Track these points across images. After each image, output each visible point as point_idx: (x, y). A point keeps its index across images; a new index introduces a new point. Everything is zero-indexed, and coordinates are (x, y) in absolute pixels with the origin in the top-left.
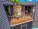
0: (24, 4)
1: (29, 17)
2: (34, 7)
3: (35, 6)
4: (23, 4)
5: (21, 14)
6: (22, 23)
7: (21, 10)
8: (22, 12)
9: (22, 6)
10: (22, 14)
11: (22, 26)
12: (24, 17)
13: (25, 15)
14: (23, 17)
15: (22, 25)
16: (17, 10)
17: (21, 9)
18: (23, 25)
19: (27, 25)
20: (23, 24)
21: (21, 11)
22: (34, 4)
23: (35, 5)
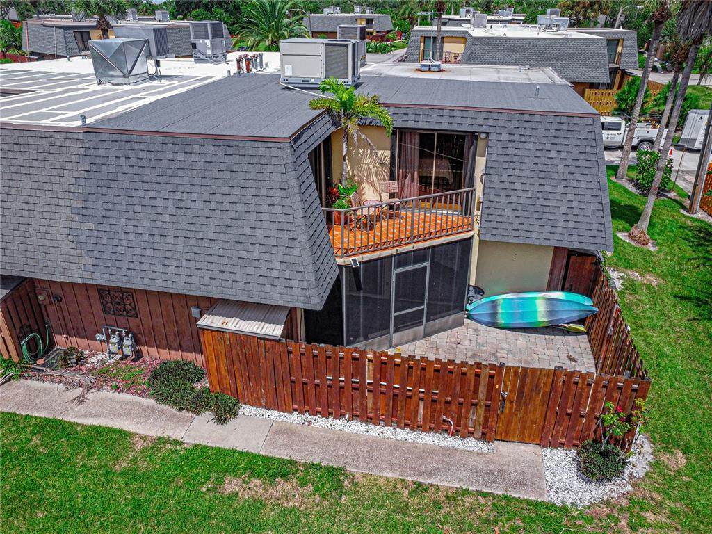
0: (411, 125)
1: (447, 215)
2: (480, 144)
3: (483, 136)
4: (399, 124)
5: (386, 197)
6: (401, 250)
7: (388, 161)
8: (392, 177)
9: (401, 134)
10: (392, 195)
11: (395, 271)
12: (409, 214)
13: (423, 200)
14: (403, 213)
15: (399, 265)
16: (356, 162)
17: (388, 153)
18: (406, 264)
19: (427, 264)
20: (403, 259)
21: (387, 171)
22: (480, 130)
23: (487, 134)
